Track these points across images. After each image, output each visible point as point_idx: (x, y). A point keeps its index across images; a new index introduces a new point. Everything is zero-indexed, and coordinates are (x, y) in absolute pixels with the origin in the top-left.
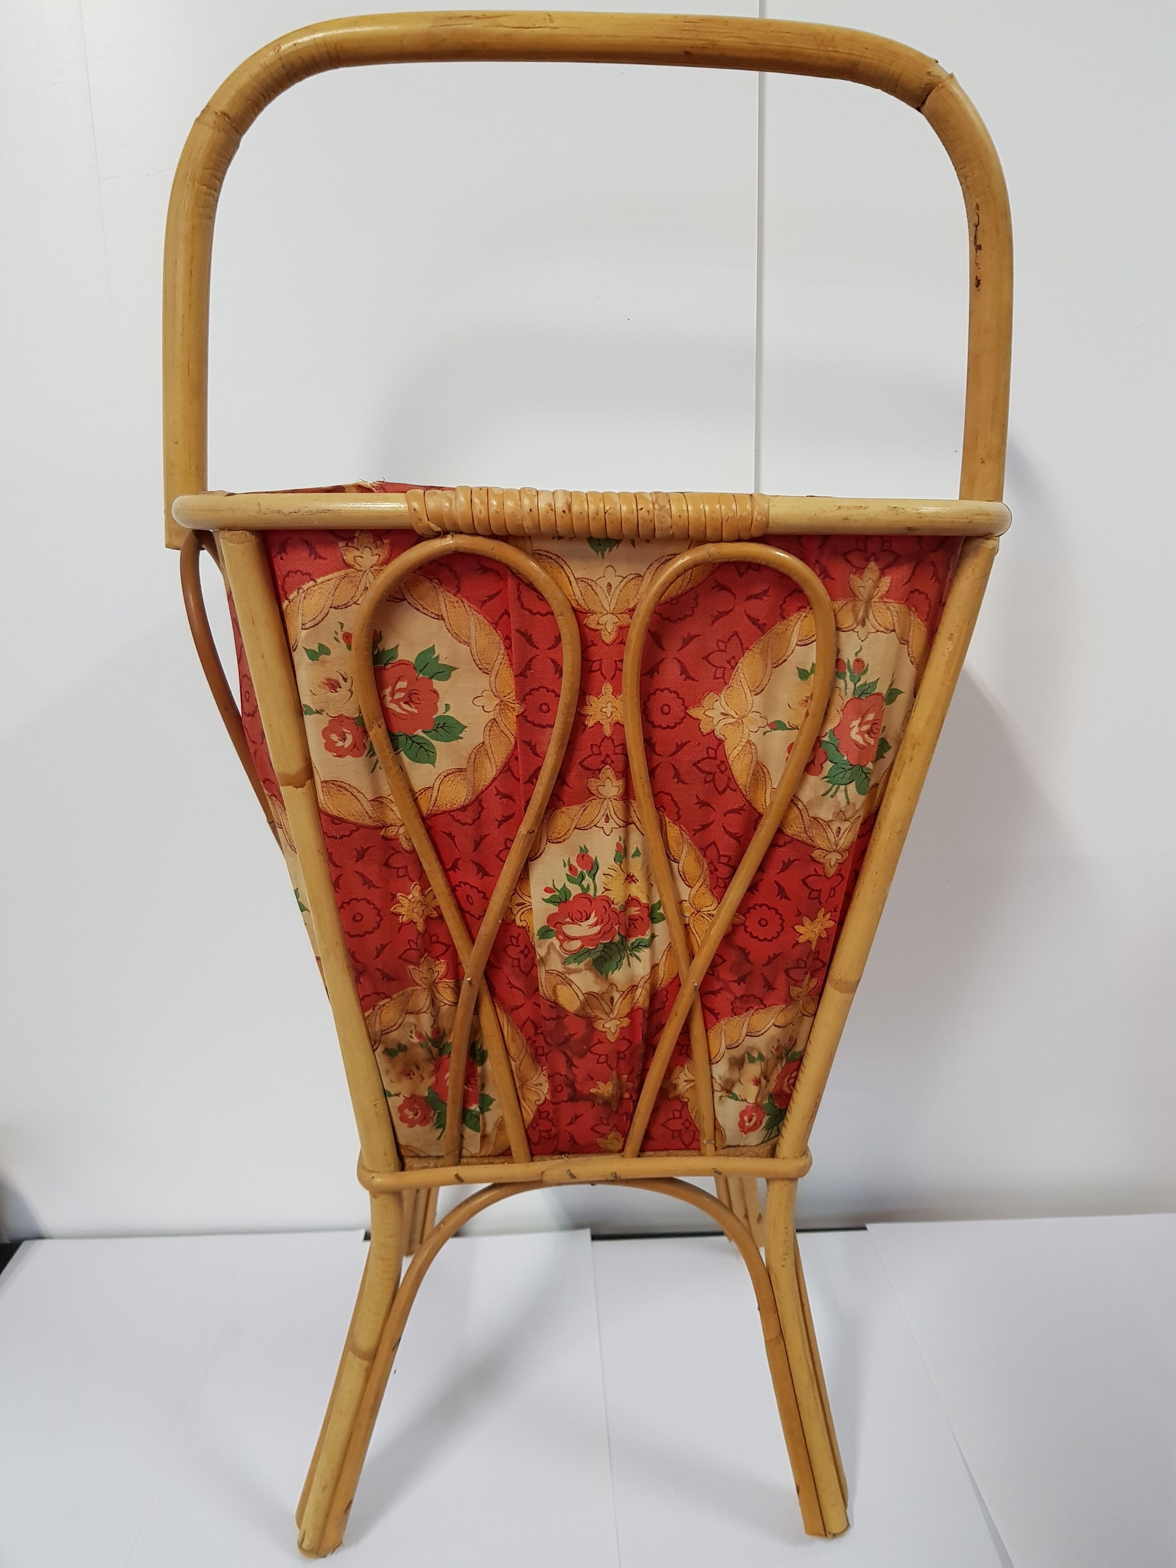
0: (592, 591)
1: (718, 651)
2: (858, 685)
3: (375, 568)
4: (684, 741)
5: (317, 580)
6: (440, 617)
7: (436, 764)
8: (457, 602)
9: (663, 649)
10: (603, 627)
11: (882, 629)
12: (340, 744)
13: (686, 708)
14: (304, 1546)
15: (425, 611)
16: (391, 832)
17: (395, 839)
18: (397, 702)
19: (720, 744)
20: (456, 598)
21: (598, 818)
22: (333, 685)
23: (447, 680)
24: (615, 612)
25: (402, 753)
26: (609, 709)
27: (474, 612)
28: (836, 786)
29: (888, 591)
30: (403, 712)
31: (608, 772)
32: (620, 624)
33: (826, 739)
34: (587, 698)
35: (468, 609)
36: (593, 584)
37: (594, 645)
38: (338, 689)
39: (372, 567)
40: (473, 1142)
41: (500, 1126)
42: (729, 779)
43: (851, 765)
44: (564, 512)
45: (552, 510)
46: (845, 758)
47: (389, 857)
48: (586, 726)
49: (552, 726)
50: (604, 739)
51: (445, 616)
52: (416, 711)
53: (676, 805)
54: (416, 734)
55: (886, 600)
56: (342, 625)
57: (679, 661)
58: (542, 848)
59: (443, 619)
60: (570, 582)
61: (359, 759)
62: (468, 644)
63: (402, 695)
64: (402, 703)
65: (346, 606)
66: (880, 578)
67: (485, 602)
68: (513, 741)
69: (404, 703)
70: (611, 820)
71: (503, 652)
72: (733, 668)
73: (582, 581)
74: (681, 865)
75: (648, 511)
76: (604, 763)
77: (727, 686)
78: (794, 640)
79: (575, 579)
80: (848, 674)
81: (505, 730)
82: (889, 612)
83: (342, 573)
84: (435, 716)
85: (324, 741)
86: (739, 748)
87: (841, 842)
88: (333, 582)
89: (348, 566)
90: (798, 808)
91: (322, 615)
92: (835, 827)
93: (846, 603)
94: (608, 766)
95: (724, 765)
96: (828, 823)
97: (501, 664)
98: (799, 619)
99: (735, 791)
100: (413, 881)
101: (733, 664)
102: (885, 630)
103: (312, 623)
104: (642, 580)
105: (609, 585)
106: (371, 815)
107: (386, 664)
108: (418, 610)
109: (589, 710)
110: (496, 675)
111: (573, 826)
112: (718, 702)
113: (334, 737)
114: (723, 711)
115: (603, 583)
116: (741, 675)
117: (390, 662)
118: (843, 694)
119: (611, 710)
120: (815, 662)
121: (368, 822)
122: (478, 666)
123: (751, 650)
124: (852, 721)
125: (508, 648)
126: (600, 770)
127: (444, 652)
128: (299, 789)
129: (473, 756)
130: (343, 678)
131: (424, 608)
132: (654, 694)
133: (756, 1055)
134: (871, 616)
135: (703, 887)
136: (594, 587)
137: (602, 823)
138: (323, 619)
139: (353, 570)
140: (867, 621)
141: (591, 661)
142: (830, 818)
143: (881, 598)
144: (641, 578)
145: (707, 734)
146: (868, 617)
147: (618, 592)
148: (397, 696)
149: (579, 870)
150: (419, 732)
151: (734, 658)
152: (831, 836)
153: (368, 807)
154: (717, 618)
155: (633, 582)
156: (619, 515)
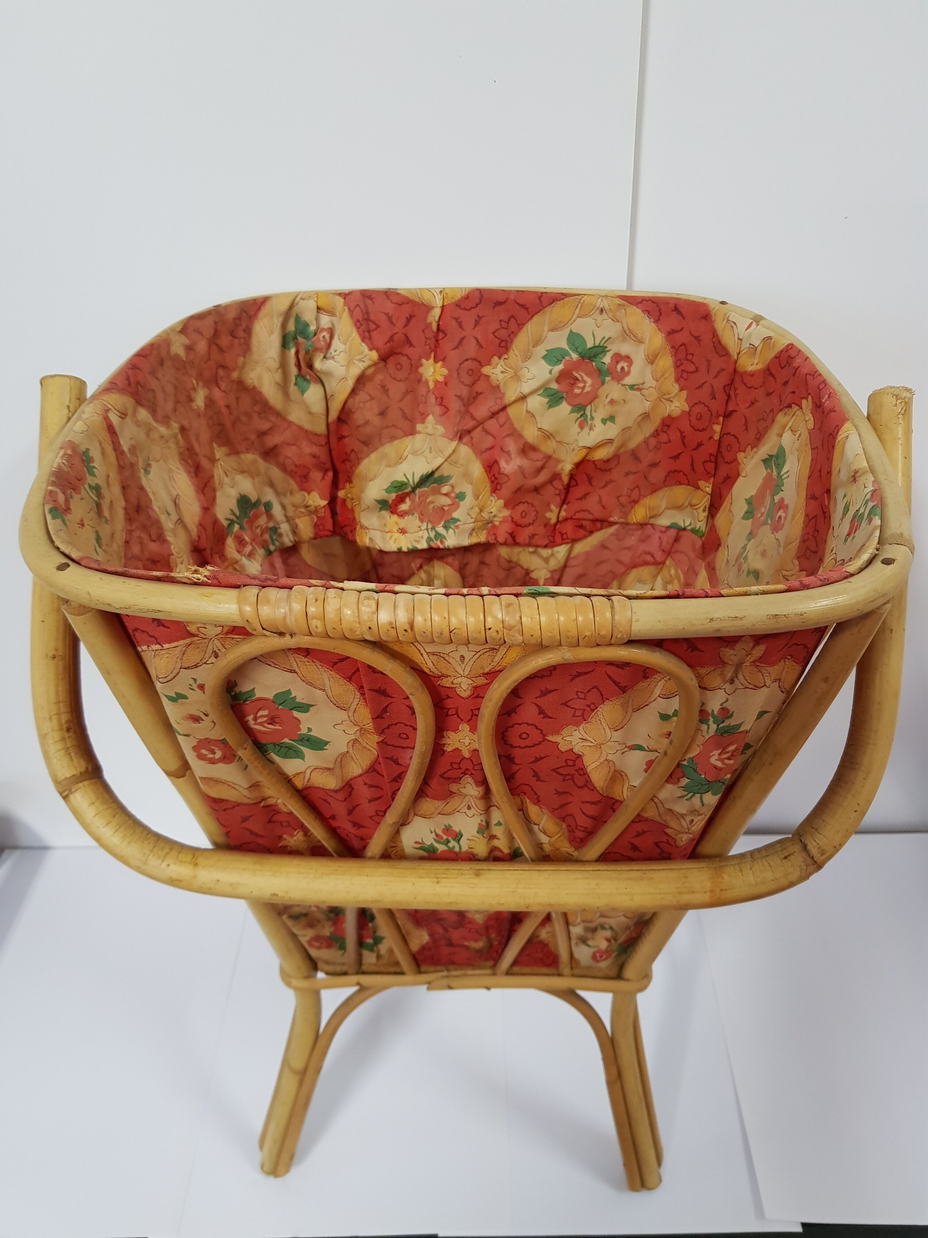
0: (445, 661)
1: (577, 698)
2: (721, 726)
3: (220, 636)
4: (543, 756)
5: (164, 645)
6: (293, 671)
7: (305, 760)
8: (308, 662)
9: (521, 698)
10: (458, 686)
11: (751, 686)
12: (211, 756)
13: (545, 736)
14: (264, 1169)
15: (276, 666)
16: (271, 802)
17: (276, 805)
18: (261, 724)
19: (578, 758)
20: (307, 659)
21: (462, 806)
22: (196, 719)
23: (306, 712)
24: (468, 676)
25: (272, 754)
26: (467, 742)
27: (326, 669)
28: (691, 795)
29: (761, 657)
30: (269, 730)
31: (468, 779)
32: (474, 685)
33: (685, 763)
34: (445, 733)
35: (320, 667)
36: (445, 656)
37: (448, 697)
38: (201, 722)
39: (217, 635)
40: (369, 958)
41: (391, 951)
42: (587, 780)
43: (708, 781)
44: (406, 630)
45: (393, 628)
46: (703, 776)
47: (272, 816)
48: (444, 751)
49: (414, 748)
50: (462, 759)
51: (297, 670)
52: (280, 728)
53: (536, 794)
54: (282, 741)
55: (758, 664)
56: (195, 680)
57: (537, 705)
58: (410, 820)
59: (295, 672)
60: (422, 654)
61: (232, 764)
62: (324, 690)
63: (265, 719)
64: (266, 725)
65: (196, 666)
66: (754, 647)
67: (336, 663)
68: (376, 753)
69: (268, 724)
70: (472, 809)
71: (359, 697)
72: (593, 710)
73: (433, 654)
74: (541, 826)
75: (497, 631)
76: (464, 773)
77: (586, 722)
78: (657, 691)
79: (427, 653)
80: (711, 720)
81: (368, 746)
82: (760, 674)
83: (188, 641)
84: (299, 733)
85: (195, 754)
86: (597, 763)
87: (693, 828)
88: (178, 649)
89: (193, 635)
90: (654, 802)
91: (174, 674)
92: (688, 819)
93: (714, 670)
94: (468, 776)
95: (583, 771)
96: (683, 816)
97: (358, 704)
98: (663, 678)
99: (593, 790)
100: (296, 830)
101: (593, 708)
102: (754, 687)
103: (165, 680)
104: (497, 652)
105: (462, 657)
106: (249, 796)
107: (246, 700)
108: (270, 665)
109: (446, 741)
110: (354, 712)
111: (438, 812)
112: (577, 731)
113: (204, 752)
114: (581, 737)
115: (457, 656)
116: (601, 716)
117: (248, 699)
118: (705, 733)
119: (469, 741)
120: (677, 709)
121: (246, 801)
122: (335, 705)
123: (611, 701)
124: (712, 751)
125: (363, 694)
126: (460, 779)
127: (300, 693)
128: (181, 779)
129: (339, 760)
130: (204, 714)
131: (275, 664)
132: (512, 726)
133: (607, 927)
134: (741, 676)
135: (562, 838)
136: (447, 658)
137: (465, 809)
138: (175, 677)
139: (198, 638)
140: (736, 680)
141: (446, 708)
142: (685, 812)
143: (754, 662)
144: (496, 651)
145: (565, 752)
146: (737, 677)
147: (471, 663)
148: (259, 720)
149: (445, 837)
150: (286, 740)
151: (594, 704)
152: (684, 824)
153: (246, 793)
154: (576, 676)
155: (488, 654)
156: (465, 634)
